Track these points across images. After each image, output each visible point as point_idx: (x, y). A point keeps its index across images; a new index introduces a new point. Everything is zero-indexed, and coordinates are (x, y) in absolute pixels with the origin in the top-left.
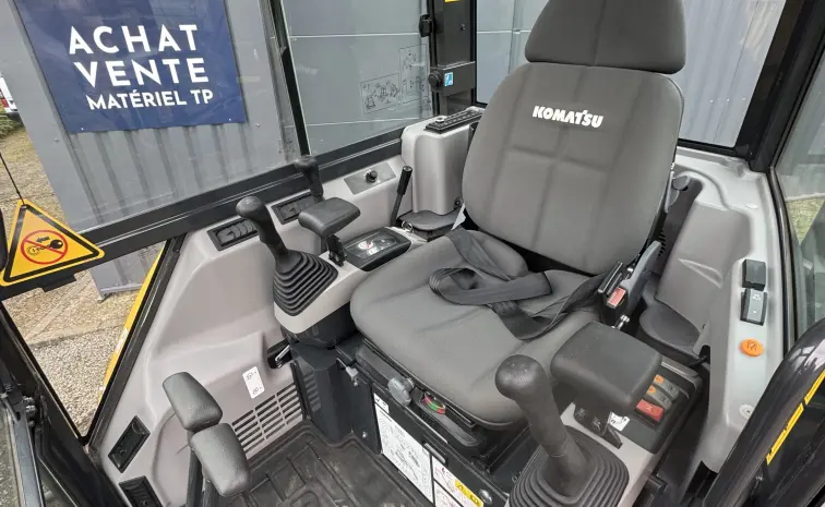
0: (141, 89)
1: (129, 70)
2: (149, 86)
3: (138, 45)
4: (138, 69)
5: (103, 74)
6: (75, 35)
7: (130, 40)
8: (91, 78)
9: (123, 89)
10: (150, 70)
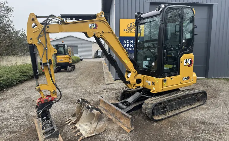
0: (130, 48)
1: (130, 45)
2: (132, 48)
3: (132, 42)
4: (131, 45)
5: (127, 45)
6: (125, 41)
7: (131, 41)
8: (125, 46)
9: (129, 48)
10: (132, 45)
